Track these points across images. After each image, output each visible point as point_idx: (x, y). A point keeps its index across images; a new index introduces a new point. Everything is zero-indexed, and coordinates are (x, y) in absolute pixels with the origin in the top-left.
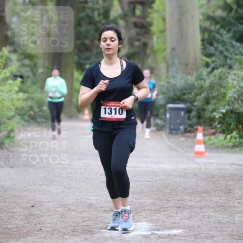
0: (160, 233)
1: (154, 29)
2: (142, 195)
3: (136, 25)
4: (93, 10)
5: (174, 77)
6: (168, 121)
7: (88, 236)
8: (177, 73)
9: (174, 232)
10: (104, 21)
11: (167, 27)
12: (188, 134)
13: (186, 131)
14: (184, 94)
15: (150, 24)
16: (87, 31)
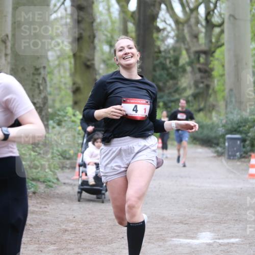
0: (221, 241)
1: (215, 73)
2: (206, 209)
3: (200, 70)
4: (165, 58)
5: (232, 113)
6: (227, 148)
7: (161, 244)
8: (234, 109)
9: (233, 240)
10: (174, 67)
11: (226, 72)
12: (243, 160)
13: (241, 157)
14: (240, 127)
15: (212, 70)
16: (161, 75)
